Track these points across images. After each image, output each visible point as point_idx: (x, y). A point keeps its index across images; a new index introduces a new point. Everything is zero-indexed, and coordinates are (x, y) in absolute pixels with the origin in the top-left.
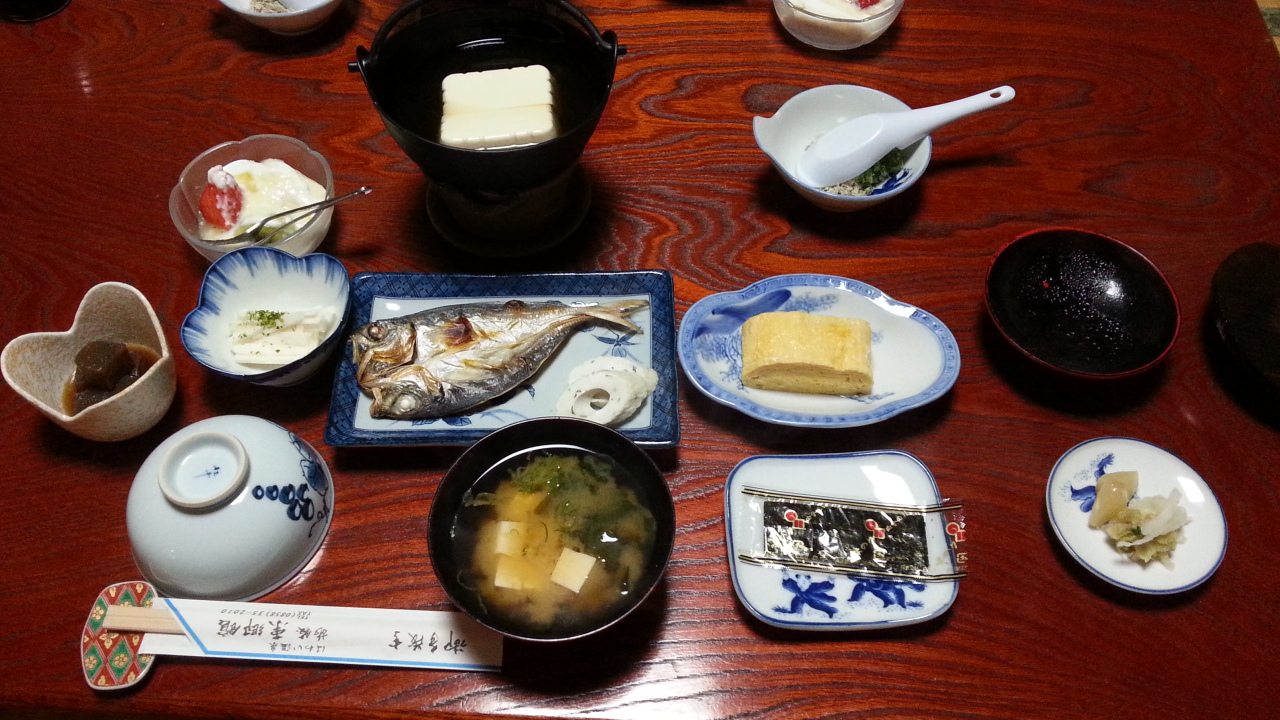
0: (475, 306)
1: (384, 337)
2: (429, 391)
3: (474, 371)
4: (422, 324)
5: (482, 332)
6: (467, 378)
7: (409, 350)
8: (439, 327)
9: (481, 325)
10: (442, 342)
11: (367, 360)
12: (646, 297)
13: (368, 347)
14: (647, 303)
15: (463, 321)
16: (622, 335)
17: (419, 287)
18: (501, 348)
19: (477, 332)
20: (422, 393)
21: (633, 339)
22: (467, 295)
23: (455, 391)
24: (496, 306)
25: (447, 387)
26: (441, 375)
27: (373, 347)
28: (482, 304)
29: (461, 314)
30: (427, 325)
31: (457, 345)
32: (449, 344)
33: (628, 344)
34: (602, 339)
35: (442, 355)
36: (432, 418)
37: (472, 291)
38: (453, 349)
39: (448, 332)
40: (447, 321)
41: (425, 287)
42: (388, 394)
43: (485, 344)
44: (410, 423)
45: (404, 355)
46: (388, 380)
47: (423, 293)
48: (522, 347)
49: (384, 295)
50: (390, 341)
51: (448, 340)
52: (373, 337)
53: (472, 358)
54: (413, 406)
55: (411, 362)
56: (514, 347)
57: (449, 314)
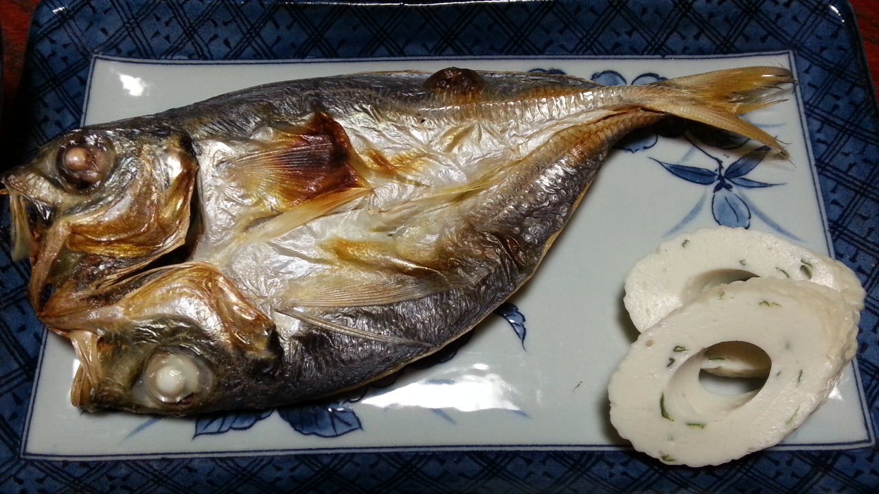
0: (351, 82)
1: (104, 177)
2: (237, 344)
3: (365, 277)
4: (213, 136)
5: (379, 158)
6: (344, 299)
7: (178, 215)
8: (263, 145)
9: (372, 138)
10: (270, 188)
11: (51, 252)
12: (781, 61)
13: (55, 209)
14: (784, 75)
15: (326, 127)
16: (728, 160)
17: (205, 32)
18: (431, 202)
19: (365, 158)
20: (218, 350)
21: (760, 172)
22: (331, 53)
23: (314, 341)
24: (408, 85)
25: (290, 327)
26: (269, 290)
27: (71, 210)
28: (370, 77)
29: (318, 106)
30: (227, 139)
31: (310, 197)
32: (289, 195)
33: (751, 185)
34: (679, 171)
35: (270, 226)
36: (250, 412)
37: (342, 43)
38: (301, 209)
39: (285, 160)
40: (281, 126)
41: (223, 32)
42: (117, 352)
43: (387, 191)
44: (188, 428)
45: (164, 230)
46: (118, 311)
47: (217, 47)
48: (485, 200)
49: (119, 53)
50: (121, 192)
51: (289, 184)
52: (70, 180)
53: (356, 234)
54: (194, 385)
55: (183, 254)
56: (461, 197)
57: (286, 107)
